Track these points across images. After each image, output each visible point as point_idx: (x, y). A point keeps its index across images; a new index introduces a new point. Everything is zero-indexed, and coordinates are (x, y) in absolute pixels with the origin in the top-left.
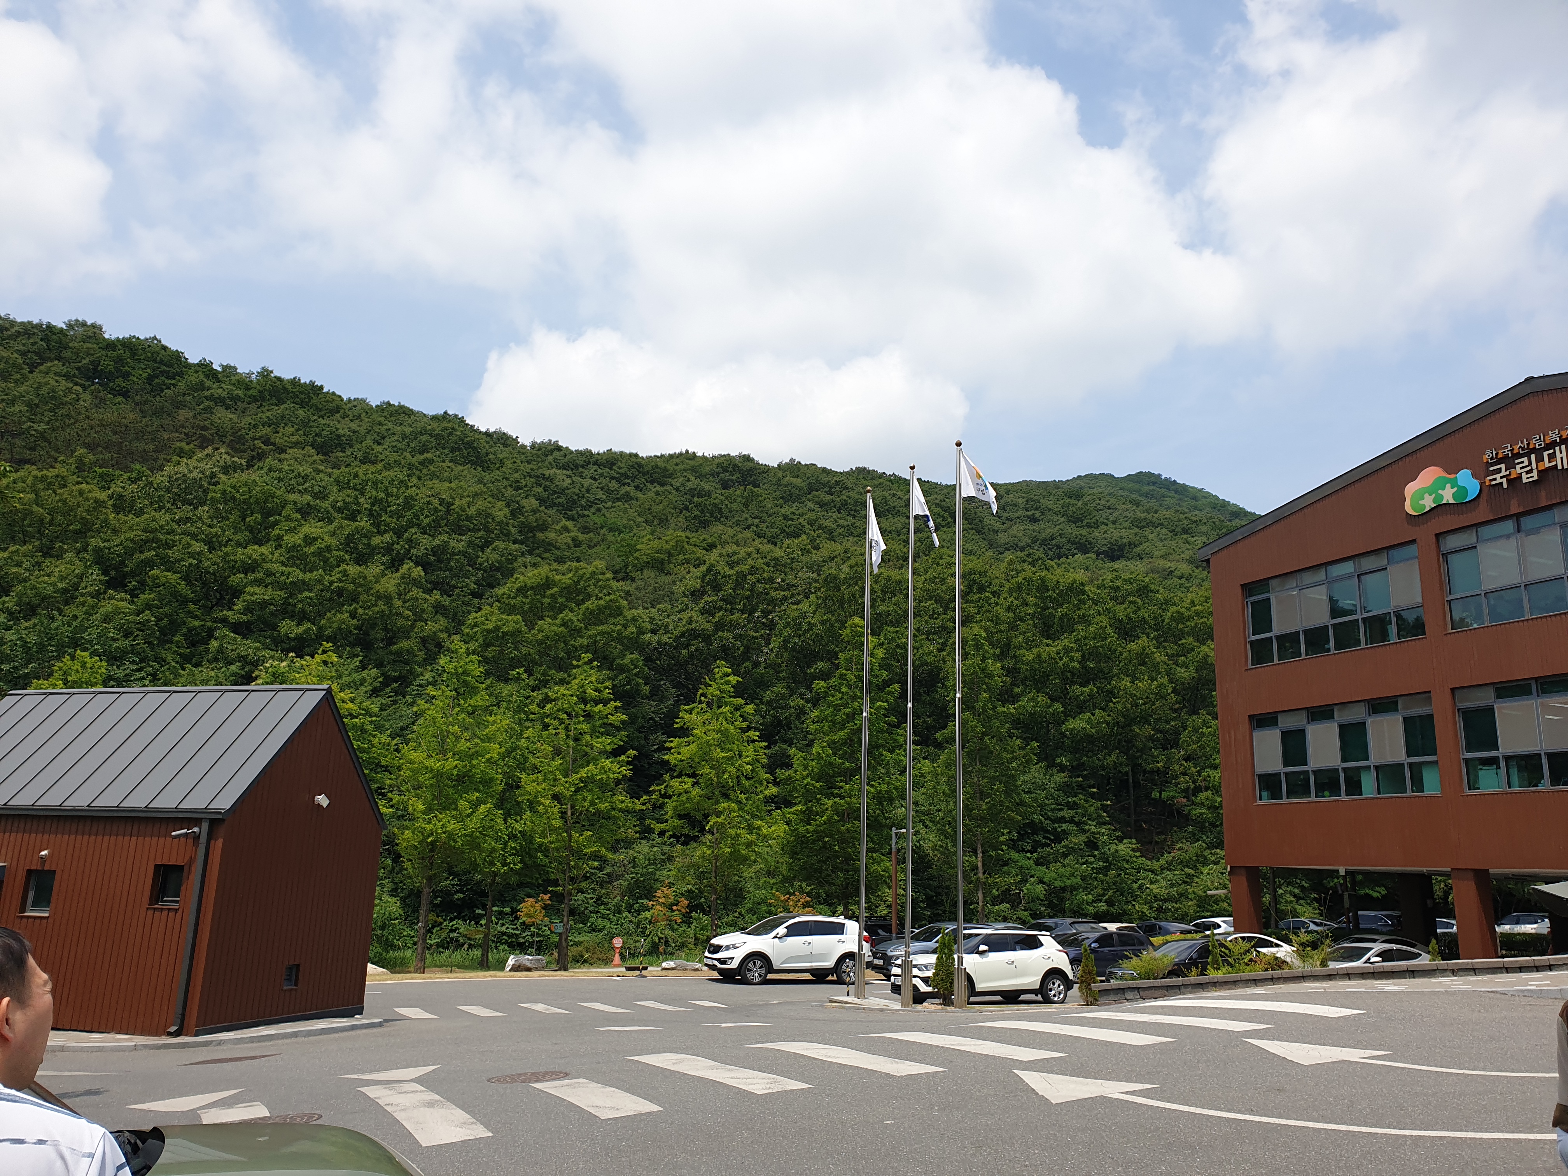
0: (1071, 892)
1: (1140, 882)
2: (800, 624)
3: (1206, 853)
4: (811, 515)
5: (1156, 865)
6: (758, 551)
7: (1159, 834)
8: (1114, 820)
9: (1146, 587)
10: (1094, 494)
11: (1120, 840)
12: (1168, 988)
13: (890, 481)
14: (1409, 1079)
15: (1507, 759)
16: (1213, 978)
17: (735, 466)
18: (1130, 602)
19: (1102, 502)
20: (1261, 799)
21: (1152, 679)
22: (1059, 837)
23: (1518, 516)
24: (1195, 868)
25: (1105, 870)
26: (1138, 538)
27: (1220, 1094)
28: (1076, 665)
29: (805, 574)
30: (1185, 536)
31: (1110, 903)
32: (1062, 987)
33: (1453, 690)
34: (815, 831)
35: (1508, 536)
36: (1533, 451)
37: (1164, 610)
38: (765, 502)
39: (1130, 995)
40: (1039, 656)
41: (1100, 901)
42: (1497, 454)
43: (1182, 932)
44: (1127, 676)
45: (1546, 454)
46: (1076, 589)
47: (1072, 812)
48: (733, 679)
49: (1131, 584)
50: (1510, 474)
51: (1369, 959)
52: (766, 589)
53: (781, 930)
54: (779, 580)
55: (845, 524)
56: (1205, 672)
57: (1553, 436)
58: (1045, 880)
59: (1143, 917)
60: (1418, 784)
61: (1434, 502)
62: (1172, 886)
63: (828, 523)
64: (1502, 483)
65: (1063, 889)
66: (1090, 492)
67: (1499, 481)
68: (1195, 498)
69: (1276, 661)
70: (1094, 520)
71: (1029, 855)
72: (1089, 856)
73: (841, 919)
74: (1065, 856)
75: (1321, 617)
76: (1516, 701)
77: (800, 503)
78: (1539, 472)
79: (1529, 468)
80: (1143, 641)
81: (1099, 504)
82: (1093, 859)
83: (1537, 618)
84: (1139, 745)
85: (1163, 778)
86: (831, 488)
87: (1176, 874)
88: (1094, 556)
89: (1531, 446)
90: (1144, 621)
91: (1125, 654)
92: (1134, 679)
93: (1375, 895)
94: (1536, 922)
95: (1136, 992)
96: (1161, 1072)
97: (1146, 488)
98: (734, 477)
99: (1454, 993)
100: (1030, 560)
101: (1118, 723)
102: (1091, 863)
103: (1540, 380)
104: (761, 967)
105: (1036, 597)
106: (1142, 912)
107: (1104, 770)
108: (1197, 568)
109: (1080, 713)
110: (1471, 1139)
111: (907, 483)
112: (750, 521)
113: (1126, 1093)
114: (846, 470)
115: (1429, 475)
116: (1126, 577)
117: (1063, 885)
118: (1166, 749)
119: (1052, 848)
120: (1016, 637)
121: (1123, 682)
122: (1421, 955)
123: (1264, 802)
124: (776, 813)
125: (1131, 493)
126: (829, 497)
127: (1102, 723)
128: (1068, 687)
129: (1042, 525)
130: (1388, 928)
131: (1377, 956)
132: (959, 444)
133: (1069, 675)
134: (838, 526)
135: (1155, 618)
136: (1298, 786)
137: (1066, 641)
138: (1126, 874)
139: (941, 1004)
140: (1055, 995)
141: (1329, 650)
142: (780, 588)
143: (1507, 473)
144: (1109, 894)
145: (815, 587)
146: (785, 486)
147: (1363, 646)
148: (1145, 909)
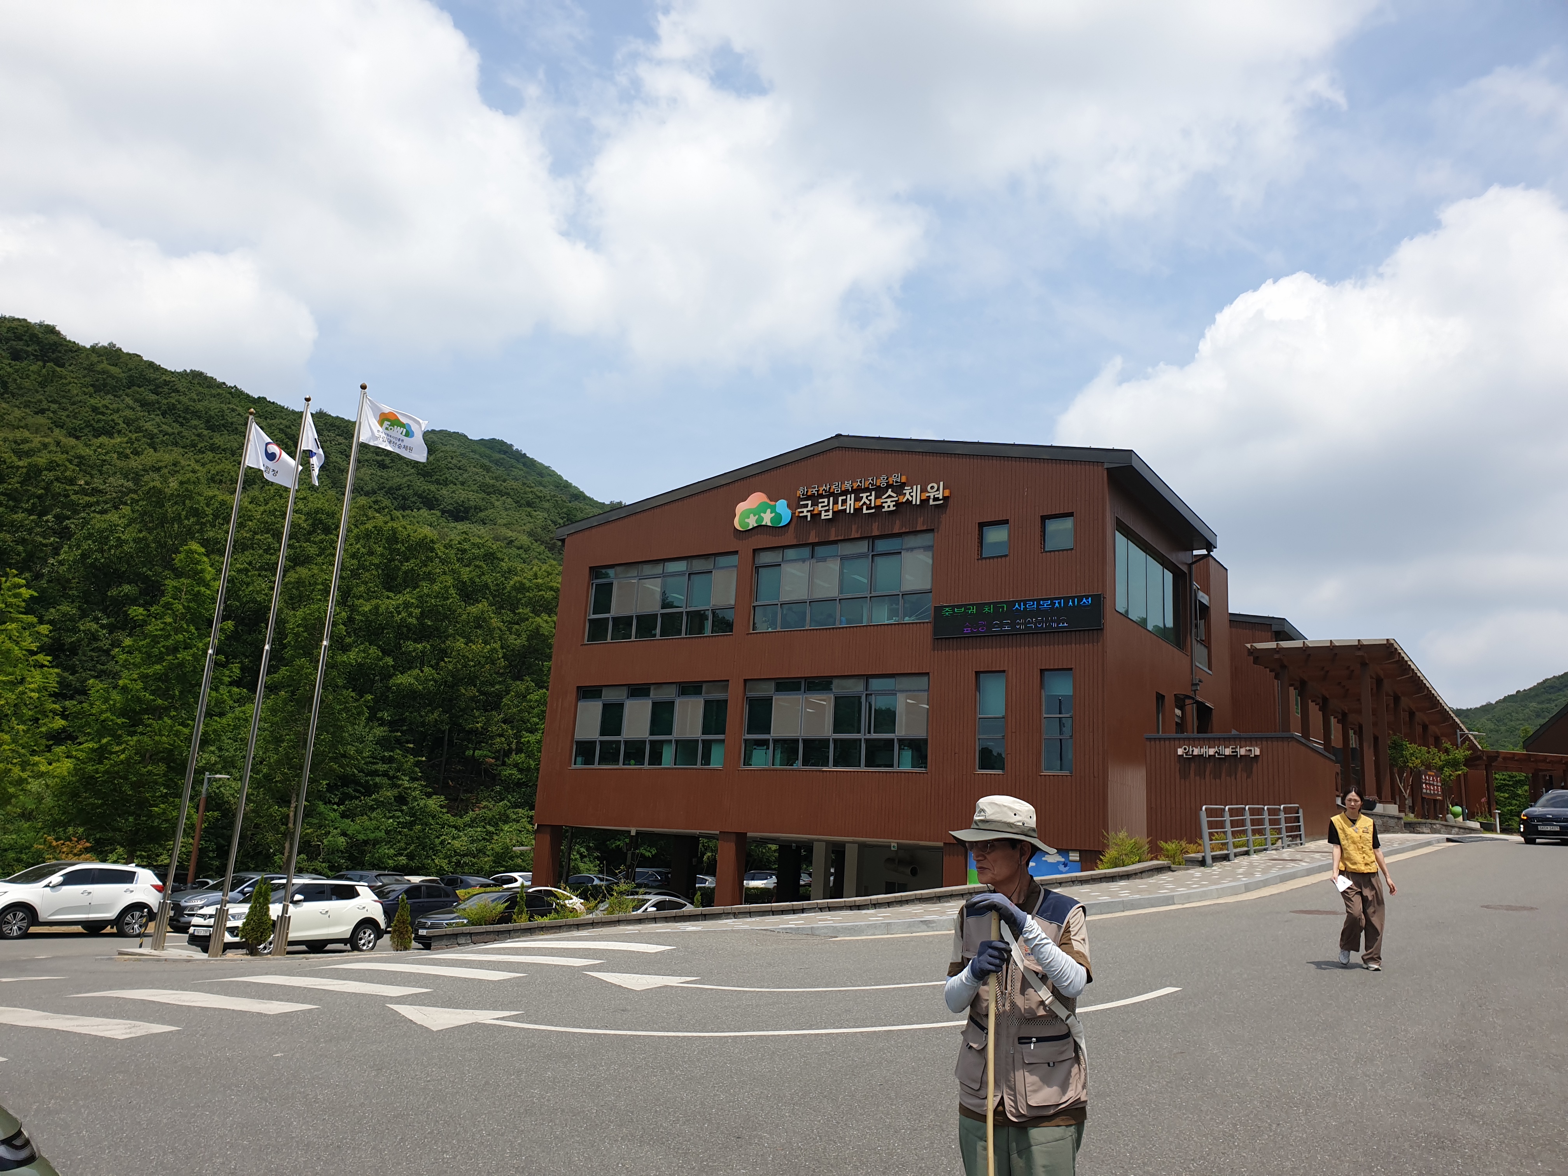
0: (374, 845)
1: (443, 837)
2: (107, 538)
3: (508, 812)
4: (128, 413)
5: (460, 822)
6: (58, 444)
7: (466, 791)
8: (426, 777)
9: (492, 554)
10: (447, 452)
11: (429, 795)
12: (499, 933)
13: (231, 393)
14: (718, 997)
15: (776, 741)
16: (542, 923)
17: (35, 336)
18: (476, 566)
19: (454, 461)
20: (575, 764)
21: (486, 643)
22: (369, 790)
23: (814, 545)
24: (496, 825)
25: (410, 825)
26: (485, 503)
27: (577, 1016)
28: (414, 621)
29: (117, 481)
30: (529, 509)
31: (410, 857)
32: (372, 936)
33: (745, 681)
34: (107, 772)
35: (804, 561)
36: (832, 494)
37: (506, 578)
38: (69, 387)
39: (462, 940)
40: (377, 607)
41: (401, 855)
42: (807, 492)
43: (482, 886)
44: (463, 637)
45: (840, 499)
46: (426, 546)
47: (386, 766)
48: (26, 593)
49: (479, 548)
50: (814, 510)
51: (646, 909)
52: (66, 490)
53: (56, 878)
54: (82, 482)
55: (170, 430)
56: (535, 641)
57: (847, 485)
58: (348, 832)
59: (440, 872)
60: (707, 759)
61: (756, 522)
62: (472, 842)
63: (148, 426)
64: (807, 516)
65: (366, 842)
66: (443, 449)
67: (805, 514)
68: (541, 475)
69: (609, 640)
70: (443, 477)
71: (335, 807)
72: (396, 811)
73: (131, 868)
74: (372, 809)
75: (654, 607)
76: (788, 695)
77: (115, 396)
78: (834, 512)
79: (827, 508)
80: (483, 606)
81: (450, 463)
82: (400, 814)
83: (813, 629)
84: (463, 705)
85: (481, 737)
86: (158, 387)
87: (477, 831)
88: (439, 514)
89: (831, 491)
90: (486, 586)
91: (464, 616)
92: (469, 641)
93: (648, 854)
94: (766, 879)
95: (468, 937)
96: (521, 1001)
97: (497, 456)
98: (29, 349)
99: (738, 931)
100: (377, 507)
101: (446, 682)
102: (398, 817)
103: (845, 438)
104: (24, 919)
105: (384, 548)
106: (441, 867)
107: (423, 727)
108: (536, 541)
109: (409, 669)
110: (772, 1036)
111: (300, 415)
112: (45, 405)
113: (497, 1019)
114: (178, 371)
115: (757, 499)
116: (476, 542)
117: (365, 838)
118: (486, 711)
119: (360, 801)
120: (357, 585)
121: (458, 643)
122: (686, 905)
123: (578, 766)
124: (59, 750)
125: (482, 457)
126: (153, 397)
127: (430, 680)
128: (402, 642)
129: (391, 473)
130: (658, 883)
131: (653, 906)
132: (363, 387)
133: (405, 630)
134: (160, 431)
135: (497, 585)
136: (610, 754)
137: (408, 596)
138: (430, 829)
139: (247, 954)
140: (364, 945)
141: (655, 636)
142: (84, 492)
143: (812, 509)
144: (411, 848)
145: (132, 499)
146: (99, 373)
147: (683, 635)
148: (444, 864)
